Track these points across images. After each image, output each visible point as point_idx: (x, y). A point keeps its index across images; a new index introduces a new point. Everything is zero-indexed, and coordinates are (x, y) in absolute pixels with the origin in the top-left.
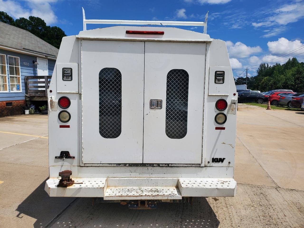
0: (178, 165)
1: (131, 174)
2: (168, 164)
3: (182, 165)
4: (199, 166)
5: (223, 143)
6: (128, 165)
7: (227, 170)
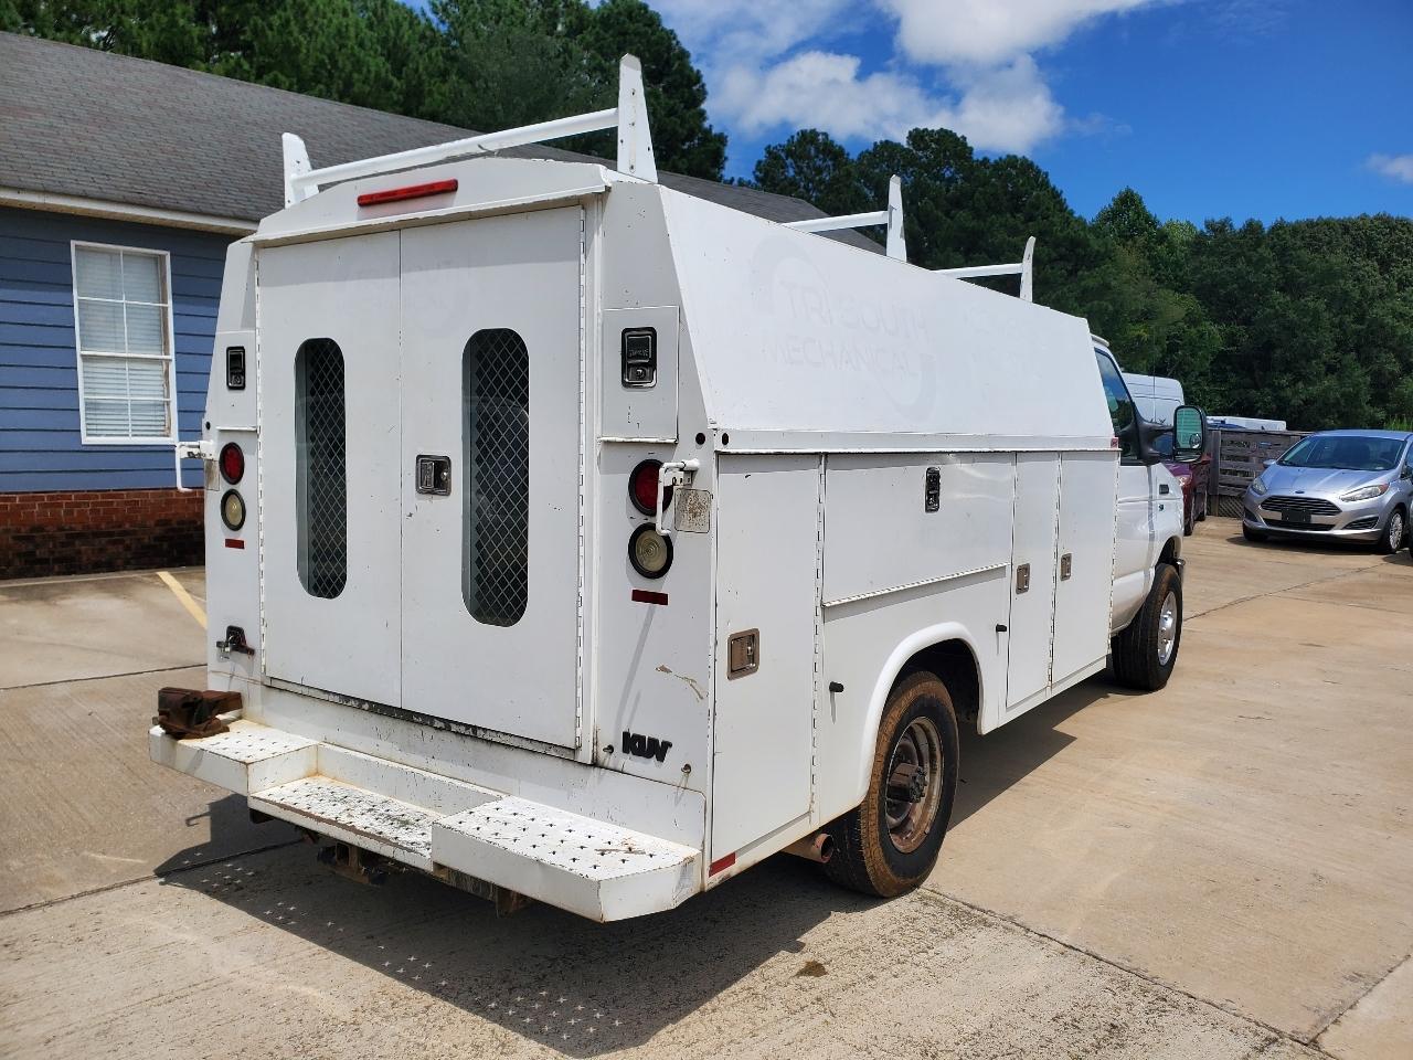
0: (503, 739)
1: (379, 742)
2: (475, 728)
3: (516, 742)
4: (568, 754)
5: (663, 669)
6: (366, 706)
7: (677, 803)
